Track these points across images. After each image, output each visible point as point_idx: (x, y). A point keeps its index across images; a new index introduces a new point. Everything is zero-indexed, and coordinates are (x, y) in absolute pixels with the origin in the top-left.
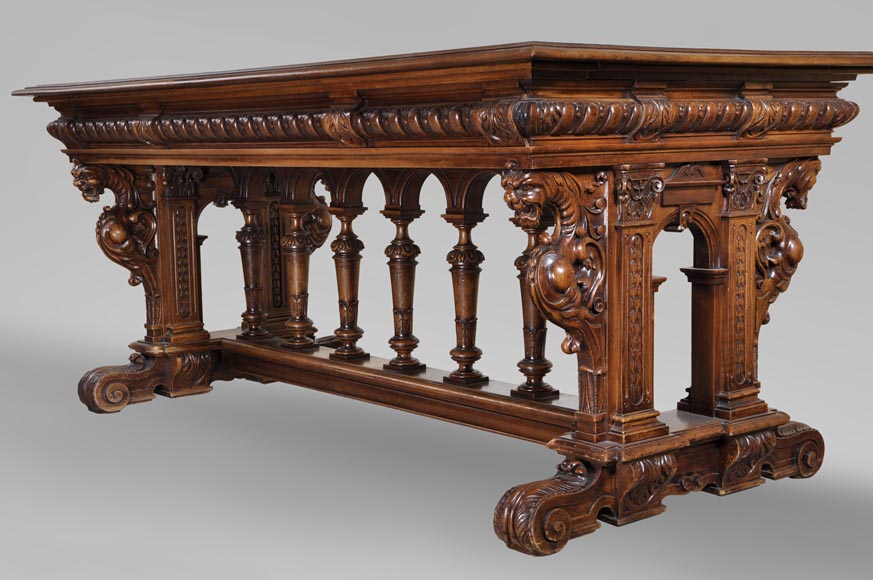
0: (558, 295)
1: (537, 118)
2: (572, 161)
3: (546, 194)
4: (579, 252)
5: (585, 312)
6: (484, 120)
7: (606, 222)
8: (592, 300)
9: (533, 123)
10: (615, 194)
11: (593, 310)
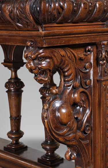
0: (62, 127)
1: (46, 11)
2: (70, 40)
3: (54, 63)
4: (75, 98)
5: (79, 134)
6: (11, 12)
7: (92, 78)
8: (83, 127)
9: (44, 14)
10: (97, 60)
11: (84, 132)
